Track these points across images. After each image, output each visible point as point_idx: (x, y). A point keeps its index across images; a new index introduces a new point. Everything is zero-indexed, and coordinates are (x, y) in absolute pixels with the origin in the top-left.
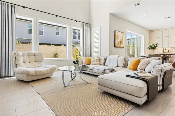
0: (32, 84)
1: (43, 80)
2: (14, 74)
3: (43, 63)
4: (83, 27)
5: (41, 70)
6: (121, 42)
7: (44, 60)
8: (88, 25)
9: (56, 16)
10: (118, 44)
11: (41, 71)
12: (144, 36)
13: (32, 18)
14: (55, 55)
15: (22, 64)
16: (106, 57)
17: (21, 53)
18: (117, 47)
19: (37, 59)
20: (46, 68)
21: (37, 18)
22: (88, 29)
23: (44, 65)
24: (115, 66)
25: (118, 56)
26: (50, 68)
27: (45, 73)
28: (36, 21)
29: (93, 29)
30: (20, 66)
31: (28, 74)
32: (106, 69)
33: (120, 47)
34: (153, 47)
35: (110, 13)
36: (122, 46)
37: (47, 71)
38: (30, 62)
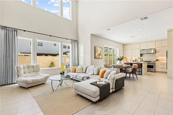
0: (30, 89)
1: (39, 86)
2: (17, 82)
3: (39, 73)
4: (72, 43)
5: (38, 79)
6: (100, 55)
7: (40, 70)
8: (76, 41)
9: (51, 36)
10: (98, 56)
11: (36, 80)
12: (118, 49)
13: (31, 38)
14: (52, 63)
15: (23, 75)
16: (87, 67)
17: (22, 66)
18: (97, 58)
19: (35, 69)
20: (42, 77)
21: (35, 39)
22: (76, 44)
23: (40, 74)
24: (91, 74)
25: (94, 66)
26: (44, 77)
27: (41, 80)
28: (34, 41)
29: (79, 45)
30: (21, 76)
31: (27, 82)
32: (84, 77)
33: (99, 58)
34: (120, 59)
35: (91, 34)
36: (100, 57)
37: (42, 79)
38: (30, 72)
